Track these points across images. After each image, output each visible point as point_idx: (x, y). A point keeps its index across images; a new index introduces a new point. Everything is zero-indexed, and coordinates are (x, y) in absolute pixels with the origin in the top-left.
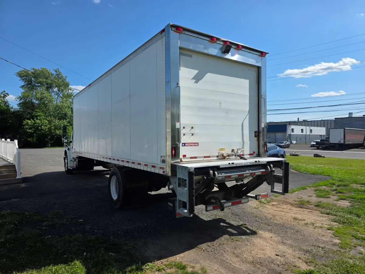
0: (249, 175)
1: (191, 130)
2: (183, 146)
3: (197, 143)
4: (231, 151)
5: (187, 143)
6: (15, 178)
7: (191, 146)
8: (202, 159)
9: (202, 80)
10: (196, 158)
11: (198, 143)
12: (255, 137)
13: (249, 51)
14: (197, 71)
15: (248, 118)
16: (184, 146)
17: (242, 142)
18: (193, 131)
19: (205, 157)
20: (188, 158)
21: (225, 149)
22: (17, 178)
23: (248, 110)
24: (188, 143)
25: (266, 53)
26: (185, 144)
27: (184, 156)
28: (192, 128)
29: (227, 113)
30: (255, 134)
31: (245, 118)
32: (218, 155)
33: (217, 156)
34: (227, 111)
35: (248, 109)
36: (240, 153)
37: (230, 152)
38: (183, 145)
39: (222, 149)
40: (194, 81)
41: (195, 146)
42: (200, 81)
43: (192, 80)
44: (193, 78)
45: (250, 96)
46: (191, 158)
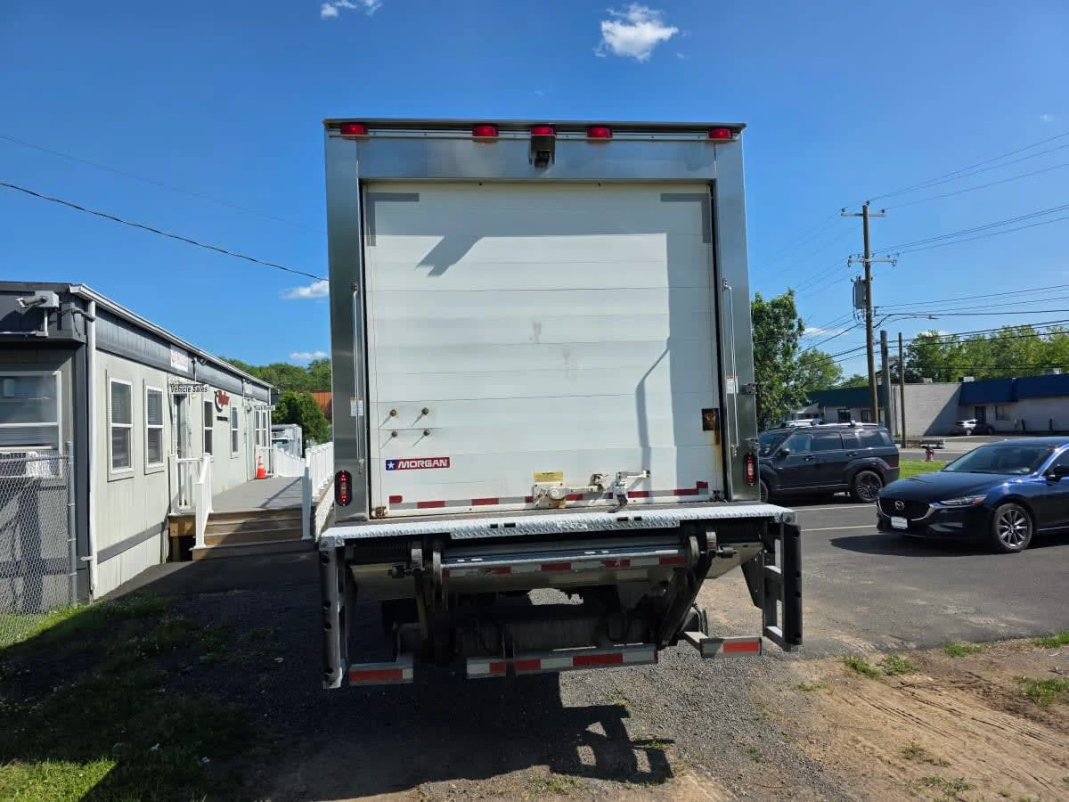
0: (596, 566)
1: (419, 418)
2: (391, 469)
3: (444, 459)
4: (589, 482)
5: (404, 460)
6: (298, 540)
7: (421, 467)
8: (466, 508)
9: (459, 262)
10: (440, 504)
11: (448, 458)
12: (706, 427)
13: (649, 137)
14: (438, 239)
15: (668, 364)
16: (395, 468)
17: (640, 450)
18: (426, 422)
19: (476, 502)
20: (409, 506)
21: (561, 474)
22: (303, 538)
23: (666, 339)
24: (409, 460)
25: (736, 129)
26: (396, 462)
27: (395, 500)
28: (425, 412)
29: (566, 355)
30: (704, 419)
31: (653, 367)
32: (530, 495)
33: (529, 500)
34: (567, 350)
35: (665, 333)
36: (633, 486)
37: (583, 485)
38: (391, 465)
39: (549, 476)
40: (429, 269)
41: (436, 466)
42: (451, 269)
43: (419, 268)
44: (425, 262)
45: (671, 287)
46: (421, 505)
